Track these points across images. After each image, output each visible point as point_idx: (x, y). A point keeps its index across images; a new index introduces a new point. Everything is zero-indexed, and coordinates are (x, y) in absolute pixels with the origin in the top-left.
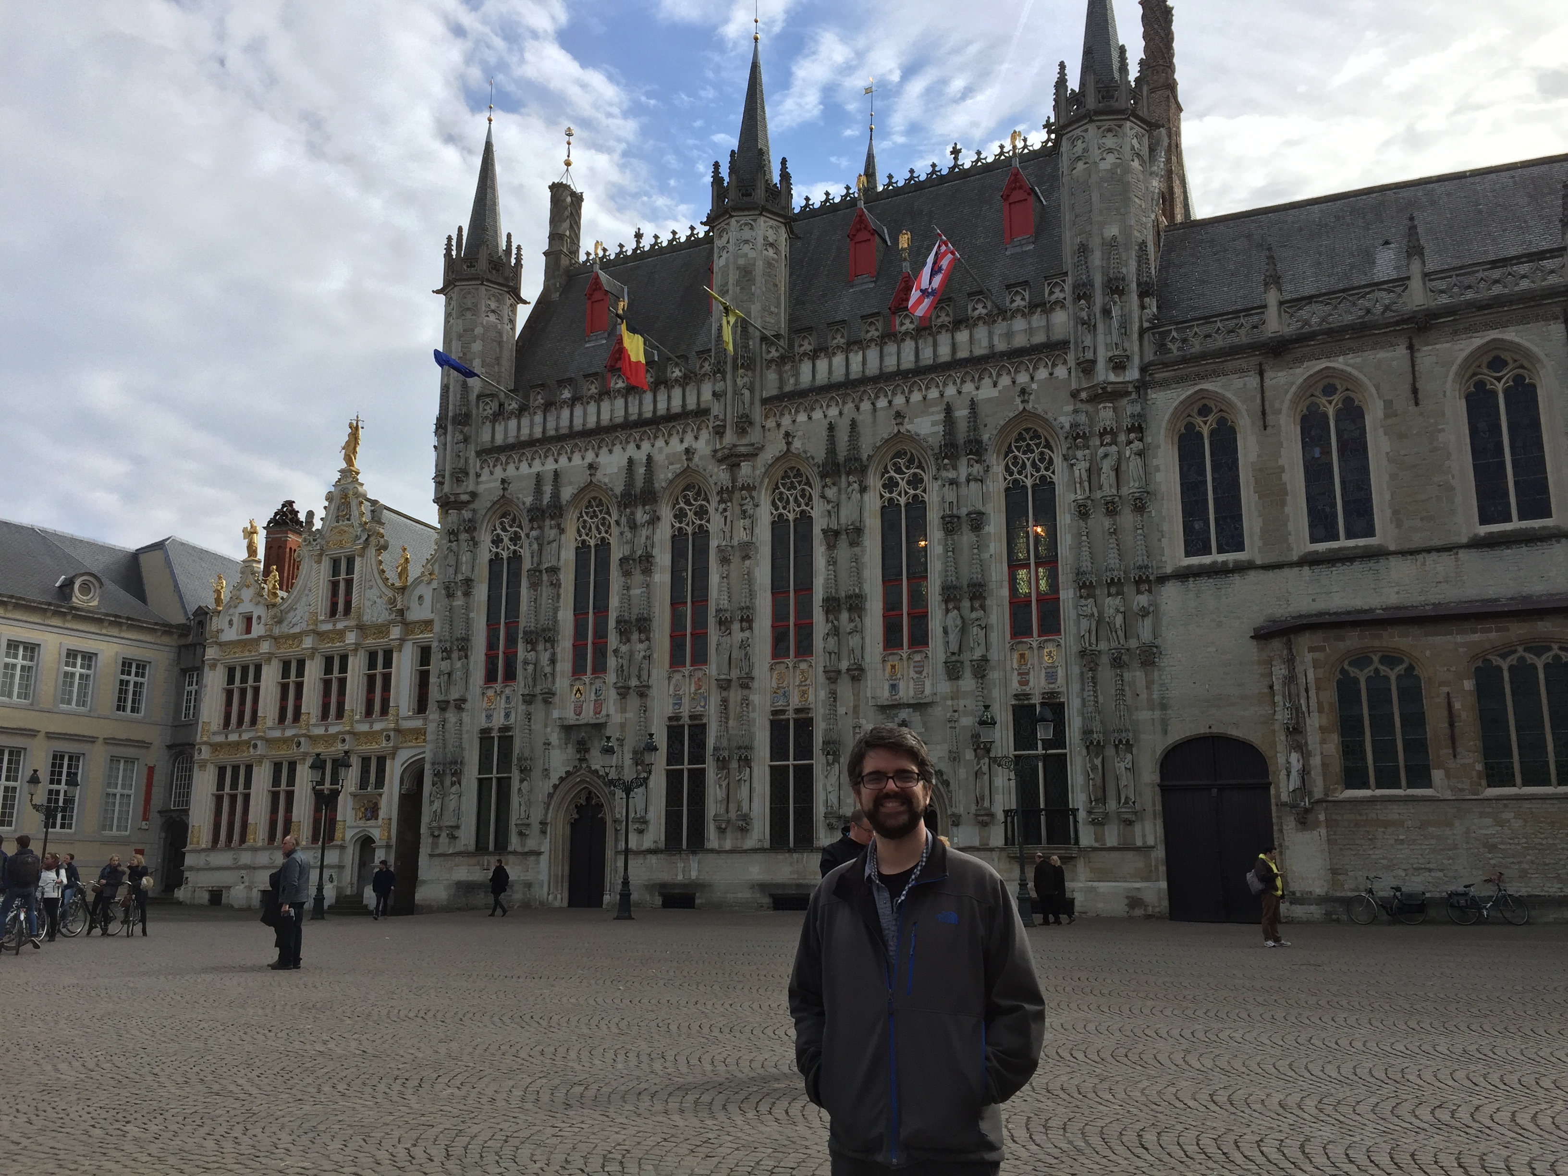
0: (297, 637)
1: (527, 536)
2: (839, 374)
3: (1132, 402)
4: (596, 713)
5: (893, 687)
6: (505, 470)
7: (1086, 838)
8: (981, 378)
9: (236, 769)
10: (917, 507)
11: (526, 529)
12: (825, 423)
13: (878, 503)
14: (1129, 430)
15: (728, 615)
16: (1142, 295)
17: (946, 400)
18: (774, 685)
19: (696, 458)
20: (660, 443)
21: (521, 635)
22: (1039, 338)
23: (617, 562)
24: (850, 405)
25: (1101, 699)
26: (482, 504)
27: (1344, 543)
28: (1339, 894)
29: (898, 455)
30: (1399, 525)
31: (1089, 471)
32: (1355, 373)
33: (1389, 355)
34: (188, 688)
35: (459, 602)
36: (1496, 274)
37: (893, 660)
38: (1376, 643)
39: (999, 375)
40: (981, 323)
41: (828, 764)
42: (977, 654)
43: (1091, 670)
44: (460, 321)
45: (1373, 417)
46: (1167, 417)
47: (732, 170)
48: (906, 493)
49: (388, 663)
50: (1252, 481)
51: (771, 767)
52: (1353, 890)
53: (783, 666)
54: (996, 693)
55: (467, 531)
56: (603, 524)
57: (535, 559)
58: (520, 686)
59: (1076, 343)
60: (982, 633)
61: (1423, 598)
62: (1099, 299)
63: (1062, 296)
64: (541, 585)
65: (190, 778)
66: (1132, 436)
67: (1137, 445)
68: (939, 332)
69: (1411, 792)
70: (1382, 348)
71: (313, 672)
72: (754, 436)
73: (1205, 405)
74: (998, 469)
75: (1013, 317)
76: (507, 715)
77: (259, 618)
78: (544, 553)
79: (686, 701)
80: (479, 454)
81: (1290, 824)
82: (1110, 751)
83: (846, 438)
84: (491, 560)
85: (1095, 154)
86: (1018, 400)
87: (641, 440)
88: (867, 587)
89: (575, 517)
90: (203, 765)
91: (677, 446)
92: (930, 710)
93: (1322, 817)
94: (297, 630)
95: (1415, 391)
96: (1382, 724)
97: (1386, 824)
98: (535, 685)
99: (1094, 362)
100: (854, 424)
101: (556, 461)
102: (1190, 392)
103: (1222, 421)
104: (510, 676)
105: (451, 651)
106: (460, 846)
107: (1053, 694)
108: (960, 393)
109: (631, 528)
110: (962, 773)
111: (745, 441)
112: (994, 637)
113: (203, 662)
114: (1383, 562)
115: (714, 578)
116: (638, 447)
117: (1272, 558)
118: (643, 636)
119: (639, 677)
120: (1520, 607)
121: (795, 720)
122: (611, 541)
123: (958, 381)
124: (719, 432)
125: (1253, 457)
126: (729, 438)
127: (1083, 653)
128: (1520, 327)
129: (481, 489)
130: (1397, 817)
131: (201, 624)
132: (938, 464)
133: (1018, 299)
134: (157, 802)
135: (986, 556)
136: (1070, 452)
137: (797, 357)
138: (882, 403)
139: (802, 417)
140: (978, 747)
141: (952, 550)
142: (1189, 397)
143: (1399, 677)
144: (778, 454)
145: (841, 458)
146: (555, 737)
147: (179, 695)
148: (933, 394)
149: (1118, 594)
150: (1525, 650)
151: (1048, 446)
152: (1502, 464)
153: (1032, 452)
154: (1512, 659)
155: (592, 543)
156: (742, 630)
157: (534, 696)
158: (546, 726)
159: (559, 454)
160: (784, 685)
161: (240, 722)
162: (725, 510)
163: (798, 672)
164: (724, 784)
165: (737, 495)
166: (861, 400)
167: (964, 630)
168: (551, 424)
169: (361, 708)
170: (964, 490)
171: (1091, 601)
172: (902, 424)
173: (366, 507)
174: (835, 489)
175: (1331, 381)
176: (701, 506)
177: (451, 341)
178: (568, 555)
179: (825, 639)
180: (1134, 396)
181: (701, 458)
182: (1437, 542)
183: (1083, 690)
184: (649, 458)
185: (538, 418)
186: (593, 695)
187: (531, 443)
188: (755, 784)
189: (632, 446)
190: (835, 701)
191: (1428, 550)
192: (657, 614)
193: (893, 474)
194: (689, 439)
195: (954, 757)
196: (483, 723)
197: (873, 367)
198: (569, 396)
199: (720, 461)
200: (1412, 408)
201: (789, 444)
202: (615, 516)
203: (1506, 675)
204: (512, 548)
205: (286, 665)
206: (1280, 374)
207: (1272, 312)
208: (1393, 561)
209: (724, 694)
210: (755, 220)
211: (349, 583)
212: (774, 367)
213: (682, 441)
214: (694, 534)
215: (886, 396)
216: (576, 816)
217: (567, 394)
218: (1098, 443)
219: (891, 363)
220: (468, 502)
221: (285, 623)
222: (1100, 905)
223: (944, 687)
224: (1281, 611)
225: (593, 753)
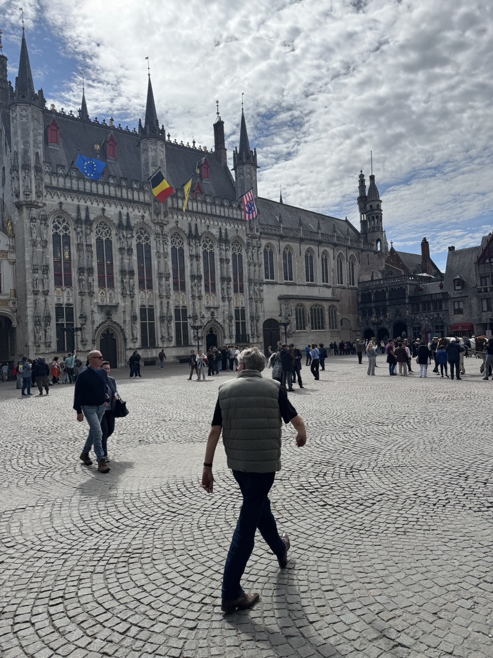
4: (111, 302)
5: (208, 302)
6: (60, 198)
8: (227, 223)
10: (212, 254)
12: (187, 222)
13: (203, 250)
15: (162, 275)
17: (219, 226)
19: (145, 220)
20: (131, 209)
23: (116, 249)
24: (195, 219)
25: (253, 309)
26: (48, 210)
30: (298, 279)
32: (292, 247)
33: (298, 245)
35: (39, 249)
36: (311, 234)
37: (208, 295)
38: (300, 302)
39: (231, 224)
40: (226, 208)
43: (251, 302)
45: (293, 256)
46: (263, 246)
48: (209, 249)
50: (278, 265)
51: (176, 323)
53: (177, 293)
54: (232, 306)
55: (42, 219)
56: (108, 233)
58: (76, 288)
61: (302, 294)
64: (83, 251)
66: (259, 249)
68: (217, 206)
69: (304, 331)
70: (297, 243)
73: (269, 246)
74: (231, 248)
75: (234, 209)
76: (68, 299)
79: (146, 300)
80: (46, 187)
82: (255, 321)
83: (194, 228)
84: (53, 235)
86: (235, 232)
87: (122, 206)
88: (201, 274)
89: (95, 227)
91: (137, 213)
92: (218, 309)
95: (301, 253)
98: (84, 289)
100: (196, 225)
101: (86, 202)
103: (271, 250)
104: (69, 284)
105: (38, 270)
106: (52, 350)
107: (243, 307)
108: (222, 225)
109: (123, 238)
110: (226, 326)
111: (166, 220)
112: (232, 292)
115: (154, 262)
116: (122, 208)
117: (278, 282)
118: (132, 277)
121: (182, 309)
122: (113, 240)
123: (222, 222)
124: (157, 215)
126: (162, 217)
127: (251, 299)
128: (313, 246)
130: (302, 335)
132: (217, 243)
133: (235, 204)
135: (229, 271)
136: (247, 249)
138: (203, 221)
139: (180, 217)
141: (222, 267)
142: (267, 243)
143: (302, 309)
144: (173, 227)
145: (193, 234)
146: (96, 309)
149: (257, 286)
151: (241, 246)
153: (238, 246)
154: (314, 307)
155: (104, 239)
156: (166, 280)
157: (85, 293)
158: (91, 305)
159: (87, 200)
160: (178, 299)
163: (182, 295)
164: (165, 327)
165: (162, 237)
166: (197, 218)
167: (227, 289)
168: (81, 186)
170: (224, 252)
171: (252, 286)
172: (209, 229)
174: (192, 243)
175: (288, 247)
176: (147, 236)
179: (192, 287)
180: (259, 239)
181: (147, 220)
182: (302, 284)
183: (249, 307)
185: (75, 182)
186: (109, 295)
187: (72, 191)
188: (172, 328)
190: (194, 305)
191: (300, 285)
192: (134, 270)
193: (206, 242)
194: (142, 211)
195: (224, 321)
196: (57, 301)
199: (156, 224)
200: (300, 256)
202: (114, 232)
203: (313, 310)
204: (65, 232)
206: (282, 243)
207: (281, 229)
208: (297, 287)
209: (161, 300)
213: (139, 211)
214: (145, 245)
215: (204, 219)
216: (102, 338)
218: (252, 248)
219: (204, 210)
220: (42, 207)
224: (282, 294)
225: (113, 316)
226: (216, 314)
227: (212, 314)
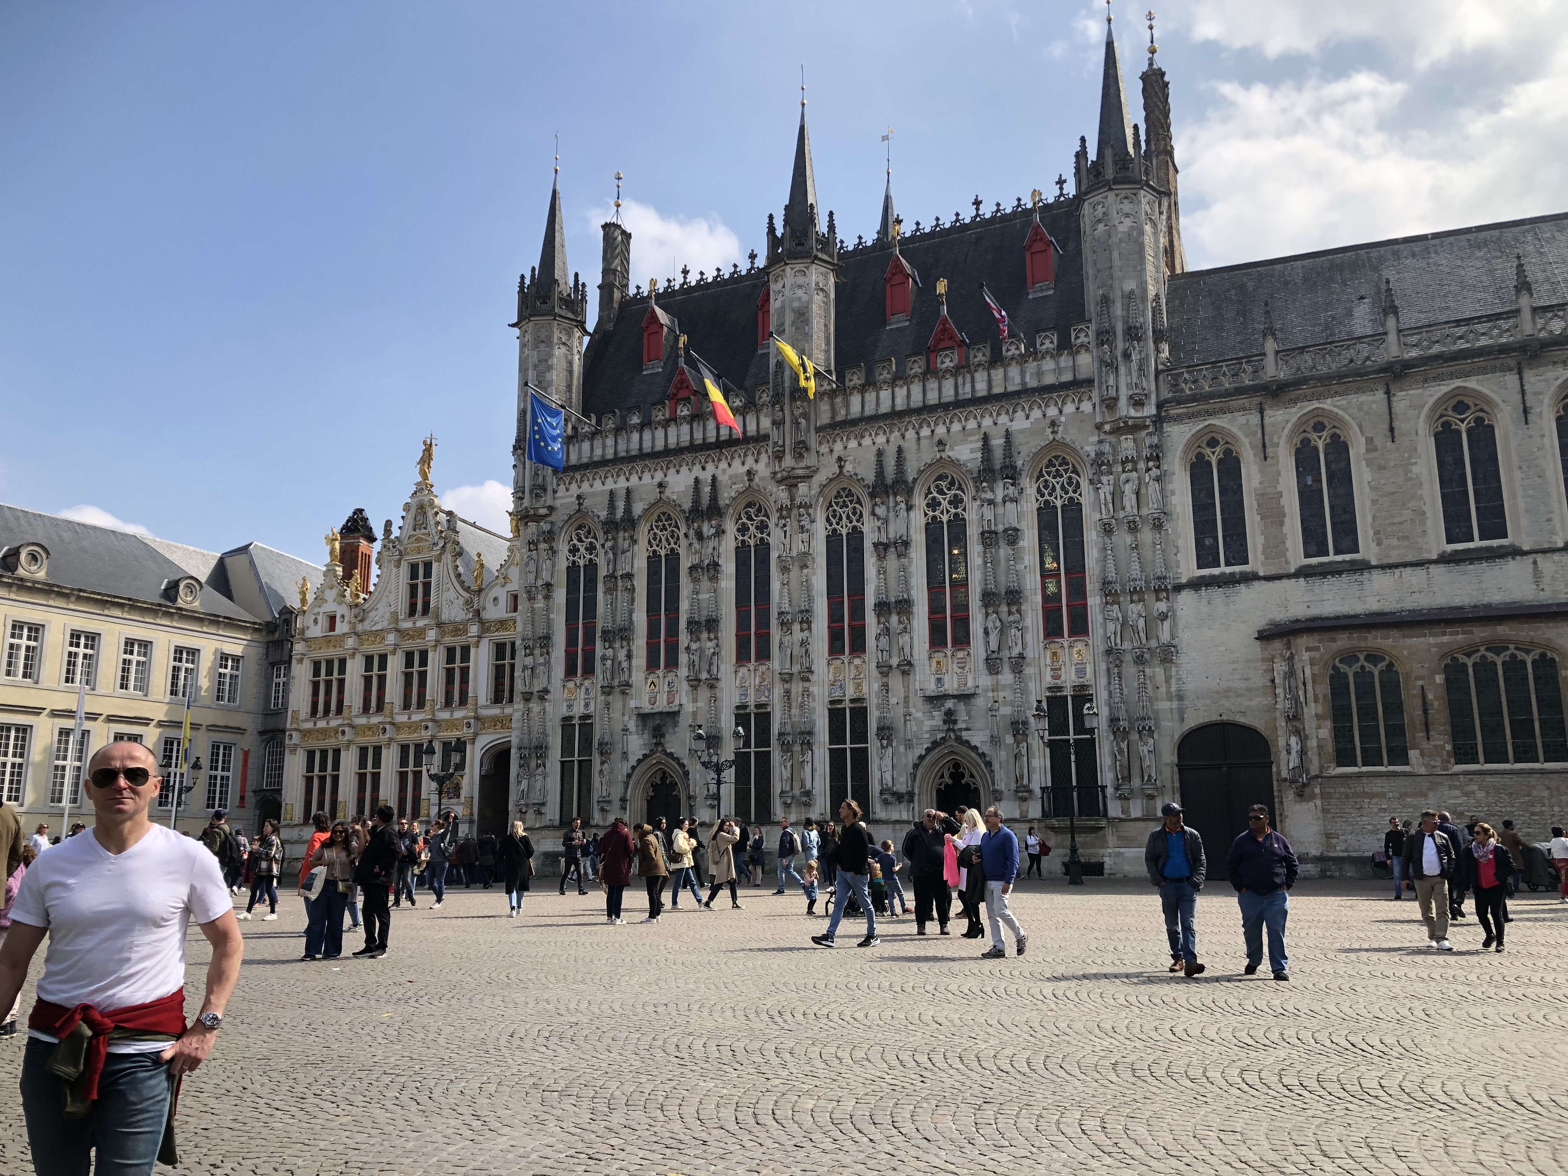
0: (379, 634)
1: (603, 546)
2: (885, 408)
3: (1150, 434)
4: (669, 703)
5: (939, 680)
6: (580, 487)
7: (1114, 809)
8: (1014, 411)
9: (324, 753)
10: (958, 524)
11: (601, 541)
12: (874, 449)
13: (923, 521)
14: (1148, 459)
15: (789, 617)
16: (1156, 342)
17: (983, 430)
18: (831, 678)
19: (757, 479)
20: (723, 465)
21: (598, 634)
22: (1067, 377)
23: (687, 571)
24: (896, 434)
25: (1125, 691)
26: (558, 517)
27: (1332, 557)
28: (1331, 854)
29: (940, 478)
30: (1379, 544)
31: (1113, 494)
32: (1341, 413)
33: (1371, 398)
34: (276, 680)
35: (540, 604)
36: (1460, 331)
37: (939, 656)
38: (1363, 644)
39: (1031, 409)
40: (1014, 363)
41: (882, 747)
42: (1016, 652)
43: (1116, 666)
44: (535, 353)
45: (1357, 451)
46: (1181, 448)
47: (786, 222)
48: (948, 512)
49: (465, 657)
50: (1255, 504)
51: (830, 750)
52: (1343, 851)
53: (839, 662)
54: (1032, 686)
55: (545, 541)
56: (672, 537)
57: (611, 567)
58: (599, 678)
59: (1100, 383)
60: (1019, 634)
61: (1399, 606)
62: (1120, 345)
63: (1086, 340)
64: (616, 590)
65: (282, 760)
66: (1151, 464)
67: (1155, 472)
68: (976, 371)
69: (1391, 768)
70: (1363, 392)
71: (395, 666)
72: (810, 460)
73: (1213, 438)
74: (1031, 490)
75: (1043, 358)
76: (587, 705)
77: (343, 616)
78: (618, 562)
79: (752, 692)
80: (556, 471)
81: (1290, 796)
82: (1134, 736)
83: (893, 463)
84: (568, 567)
85: (1115, 218)
86: (1049, 431)
87: (706, 462)
88: (914, 593)
89: (646, 530)
90: (293, 751)
91: (738, 468)
92: (973, 700)
93: (1317, 791)
94: (378, 627)
95: (1392, 430)
96: (1367, 712)
97: (1372, 796)
98: (613, 679)
99: (1116, 399)
100: (900, 450)
101: (628, 480)
102: (1199, 427)
103: (1228, 452)
104: (589, 671)
105: (534, 648)
106: (545, 821)
107: (1083, 687)
108: (996, 424)
109: (699, 540)
110: (1003, 754)
111: (803, 465)
112: (1029, 638)
113: (291, 657)
114: (1366, 575)
115: (775, 585)
116: (704, 468)
117: (1272, 571)
118: (712, 636)
119: (709, 672)
120: (1481, 614)
121: (851, 709)
122: (680, 551)
123: (995, 414)
124: (779, 456)
125: (1255, 483)
126: (788, 461)
127: (1109, 652)
128: (1480, 377)
129: (558, 503)
130: (1379, 790)
131: (287, 622)
132: (976, 487)
133: (1047, 342)
134: (251, 785)
135: (1020, 567)
136: (1096, 477)
137: (848, 391)
138: (925, 432)
139: (853, 444)
140: (1018, 733)
141: (990, 562)
142: (1199, 431)
143: (1381, 672)
144: (831, 476)
145: (889, 480)
146: (632, 725)
147: (268, 687)
148: (972, 424)
149: (1140, 601)
150: (1486, 650)
151: (1075, 471)
152: (1466, 492)
153: (1061, 476)
154: (1476, 657)
155: (663, 553)
156: (802, 630)
157: (612, 687)
158: (623, 715)
159: (630, 474)
160: (841, 678)
161: (327, 711)
162: (785, 525)
163: (852, 667)
164: (789, 765)
165: (795, 512)
166: (907, 430)
167: (1001, 631)
168: (622, 447)
169: (441, 698)
170: (1000, 510)
171: (1116, 606)
172: (944, 451)
173: (442, 517)
174: (884, 508)
175: (1321, 419)
176: (762, 521)
177: (527, 370)
178: (641, 565)
179: (877, 639)
180: (1151, 429)
181: (761, 479)
182: (1410, 558)
183: (1109, 683)
184: (714, 478)
185: (610, 441)
186: (666, 686)
187: (603, 463)
188: (817, 765)
189: (697, 468)
190: (887, 692)
191: (1405, 565)
192: (724, 616)
193: (935, 494)
194: (750, 460)
195: (995, 741)
196: (564, 711)
197: (917, 400)
198: (638, 421)
199: (780, 482)
200: (1389, 444)
201: (841, 467)
202: (683, 530)
203: (1471, 671)
204: (588, 556)
205: (369, 660)
206: (1278, 413)
207: (1270, 360)
208: (1375, 574)
209: (787, 686)
210: (807, 268)
211: (427, 586)
212: (826, 399)
213: (743, 464)
214: (756, 546)
215: (929, 425)
216: (652, 794)
217: (635, 420)
218: (1120, 469)
219: (932, 398)
220: (546, 515)
221: (366, 622)
222: (1127, 868)
223: (985, 680)
224: (1281, 616)
225: (668, 737)
226: (962, 716)
227: (950, 718)
